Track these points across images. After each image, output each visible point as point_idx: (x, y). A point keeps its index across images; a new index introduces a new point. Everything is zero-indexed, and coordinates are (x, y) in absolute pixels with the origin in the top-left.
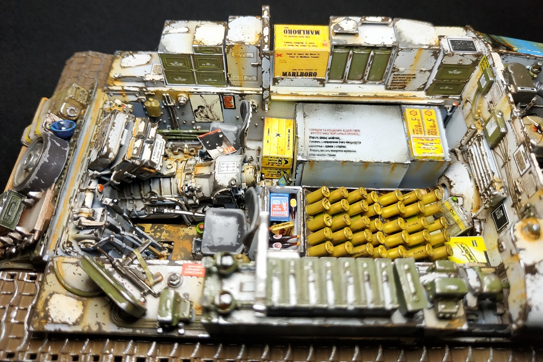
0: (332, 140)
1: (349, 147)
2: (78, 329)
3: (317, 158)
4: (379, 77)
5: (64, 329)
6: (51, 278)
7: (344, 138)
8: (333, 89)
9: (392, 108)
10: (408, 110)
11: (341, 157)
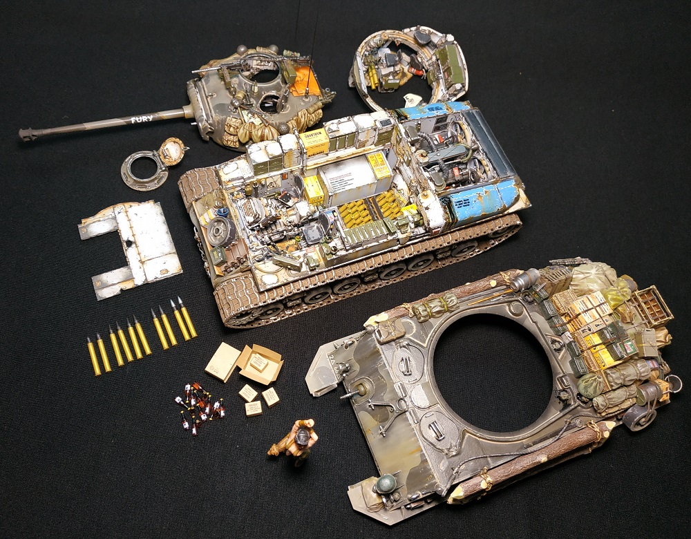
0: (341, 181)
1: (349, 182)
2: (279, 284)
3: (338, 192)
4: (352, 144)
5: (274, 285)
6: (257, 272)
7: (346, 179)
8: (333, 156)
9: (362, 157)
10: (369, 156)
11: (348, 188)
